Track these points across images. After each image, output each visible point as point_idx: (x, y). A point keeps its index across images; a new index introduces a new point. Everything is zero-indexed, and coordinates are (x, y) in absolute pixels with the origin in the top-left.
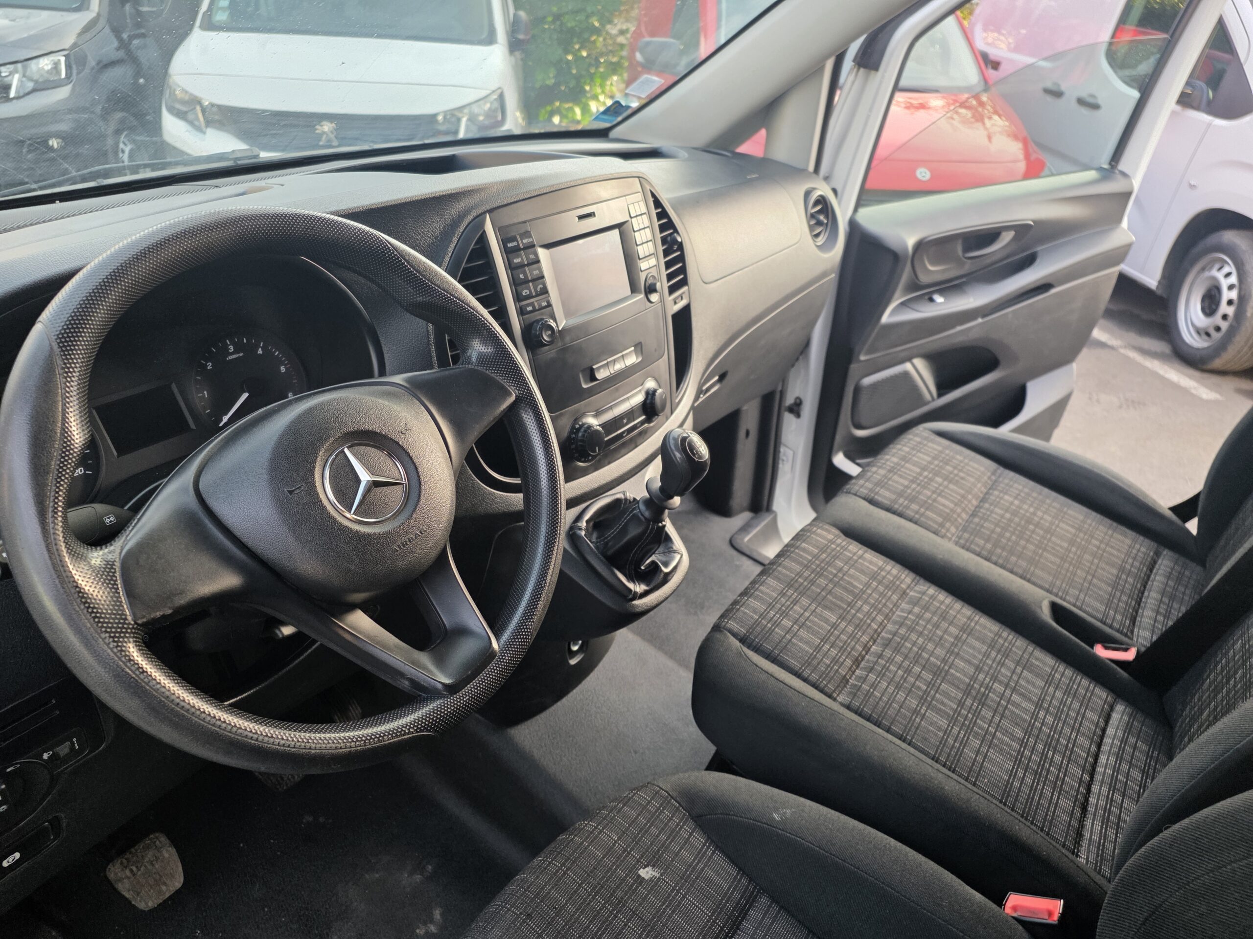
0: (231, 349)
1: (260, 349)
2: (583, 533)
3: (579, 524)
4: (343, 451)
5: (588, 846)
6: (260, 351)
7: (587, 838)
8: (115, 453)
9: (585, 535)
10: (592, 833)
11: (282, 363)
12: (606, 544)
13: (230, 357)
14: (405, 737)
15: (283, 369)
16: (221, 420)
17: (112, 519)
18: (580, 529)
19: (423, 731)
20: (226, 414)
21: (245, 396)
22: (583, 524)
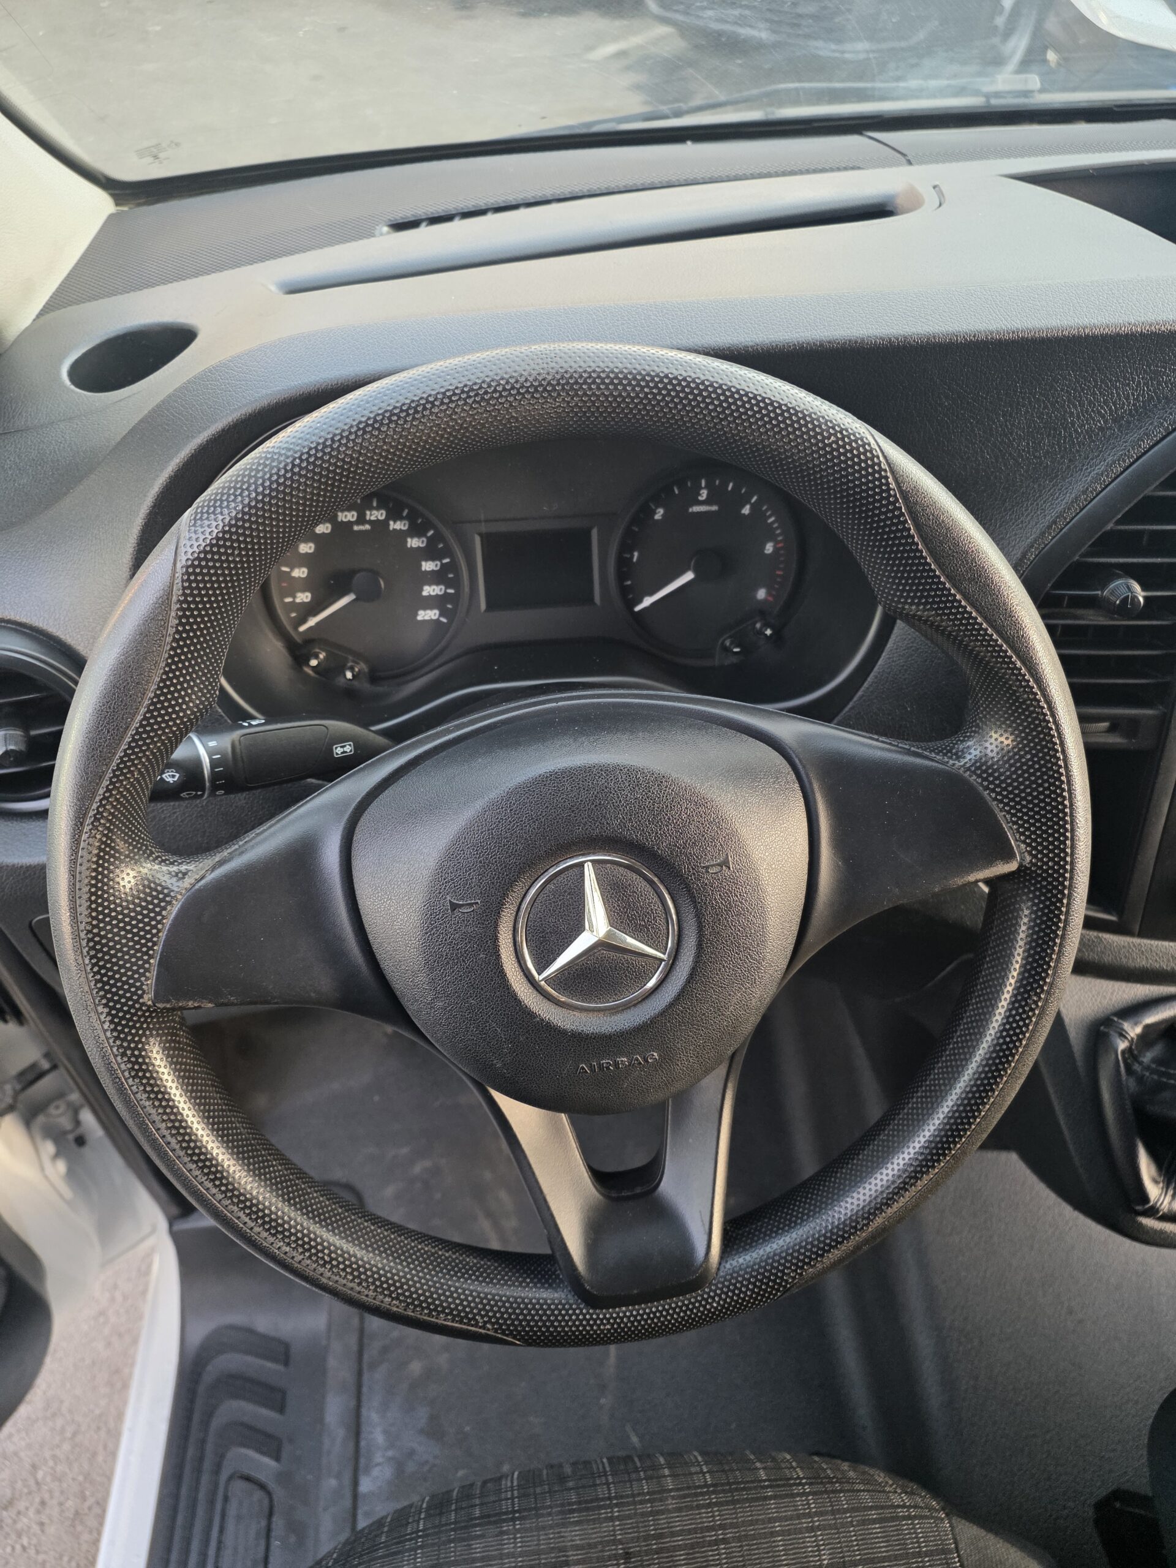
0: (704, 494)
1: (748, 507)
2: (1122, 1045)
3: (1126, 1026)
4: (581, 865)
5: (778, 1534)
6: (746, 510)
7: (786, 1519)
8: (483, 606)
9: (1123, 1052)
10: (799, 1517)
11: (772, 537)
12: (1161, 1087)
13: (696, 509)
14: (473, 1329)
15: (769, 548)
16: (640, 601)
17: (348, 749)
18: (1122, 1035)
19: (507, 1335)
20: (651, 594)
21: (689, 576)
22: (1133, 1030)
